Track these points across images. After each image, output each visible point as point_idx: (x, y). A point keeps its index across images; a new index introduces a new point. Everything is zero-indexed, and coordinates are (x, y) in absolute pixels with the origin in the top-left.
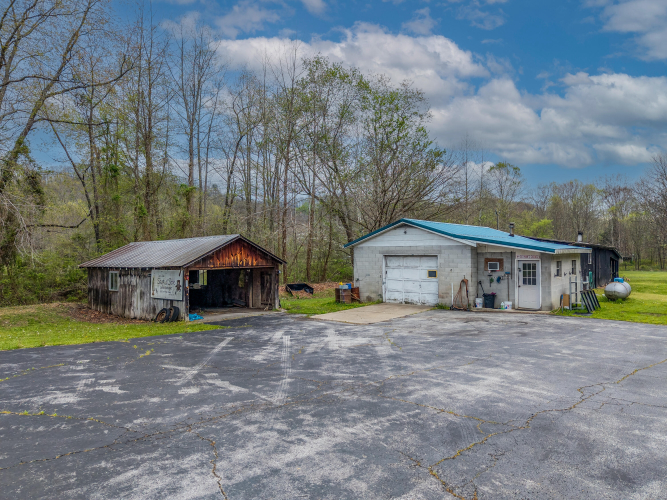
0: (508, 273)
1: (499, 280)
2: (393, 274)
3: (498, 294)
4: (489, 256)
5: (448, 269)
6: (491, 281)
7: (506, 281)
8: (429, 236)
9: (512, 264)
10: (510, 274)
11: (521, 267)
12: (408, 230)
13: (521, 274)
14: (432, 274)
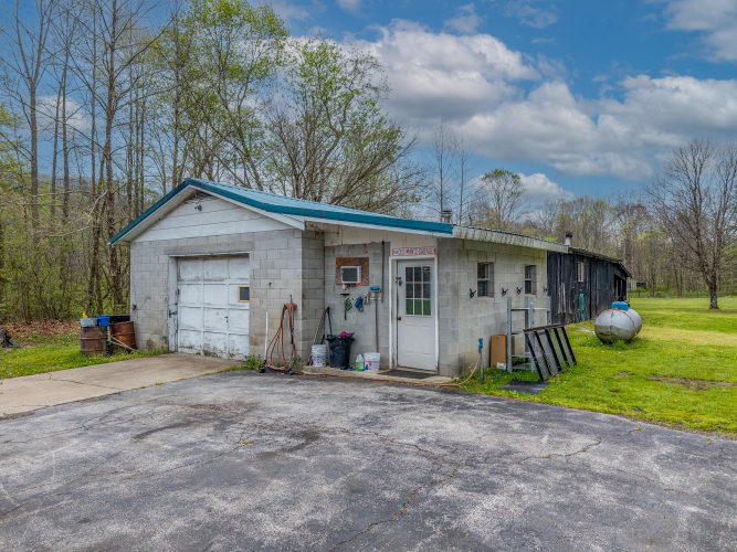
0: (376, 290)
1: (360, 303)
2: (190, 295)
3: (358, 334)
4: (343, 254)
5: (265, 283)
6: (347, 307)
7: (373, 306)
8: (235, 214)
9: (383, 267)
10: (380, 291)
11: (403, 275)
12: (205, 203)
13: (402, 290)
14: (245, 294)
